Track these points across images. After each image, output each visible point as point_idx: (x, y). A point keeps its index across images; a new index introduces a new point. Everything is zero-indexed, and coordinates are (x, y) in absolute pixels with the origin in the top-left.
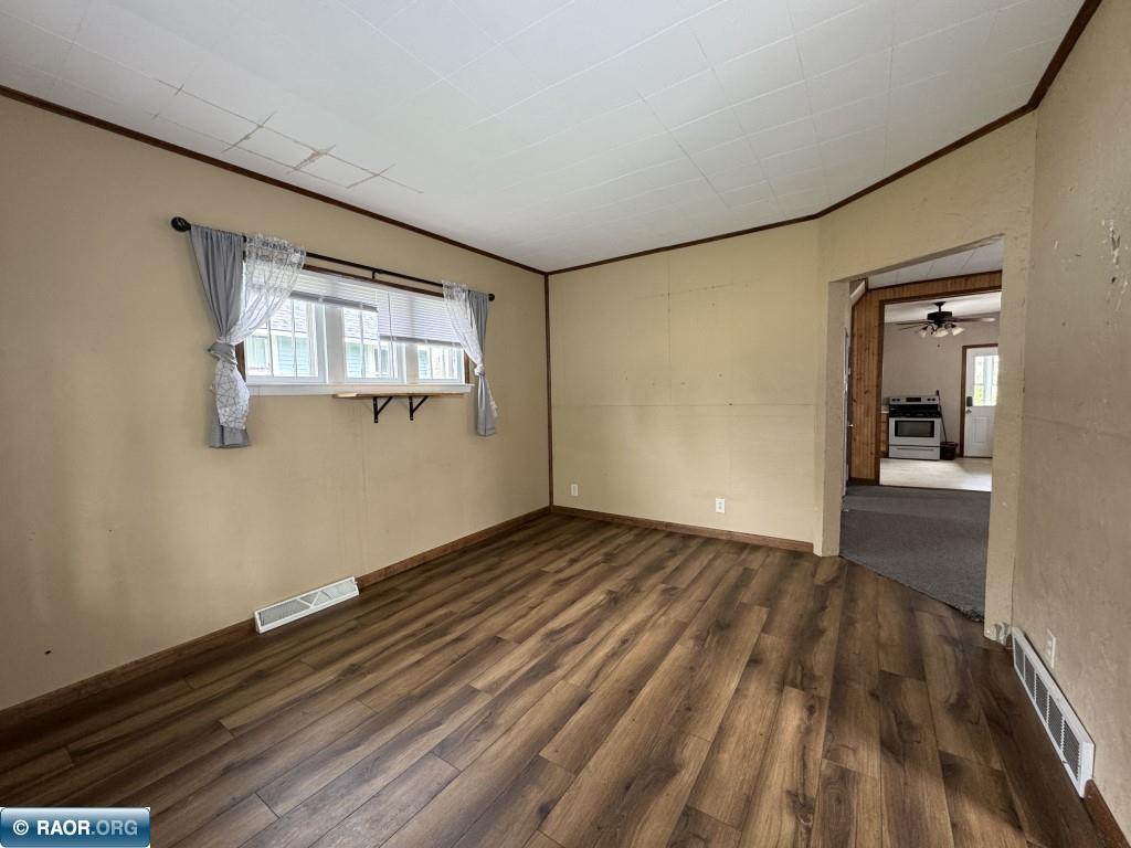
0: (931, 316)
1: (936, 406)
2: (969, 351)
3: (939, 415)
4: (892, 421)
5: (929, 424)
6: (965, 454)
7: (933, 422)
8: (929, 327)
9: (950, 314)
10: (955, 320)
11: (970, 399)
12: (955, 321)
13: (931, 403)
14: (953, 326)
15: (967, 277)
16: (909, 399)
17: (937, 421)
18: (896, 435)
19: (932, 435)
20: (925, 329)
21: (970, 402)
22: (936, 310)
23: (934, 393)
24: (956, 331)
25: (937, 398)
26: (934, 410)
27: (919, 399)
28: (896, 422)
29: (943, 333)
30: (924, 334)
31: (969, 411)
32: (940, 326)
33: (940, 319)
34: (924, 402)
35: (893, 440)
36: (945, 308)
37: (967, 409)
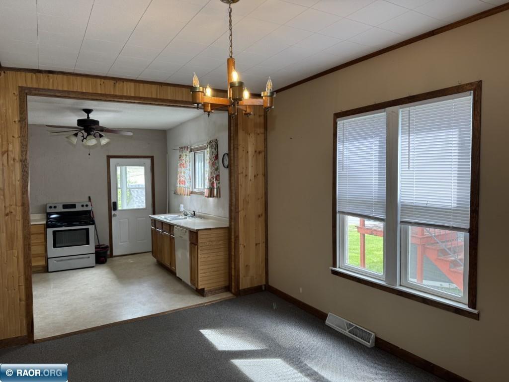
0: (80, 122)
1: (89, 212)
2: (112, 160)
3: (92, 222)
4: (50, 231)
5: (85, 231)
6: (114, 254)
7: (87, 230)
8: (80, 135)
9: (96, 122)
10: (103, 129)
11: (115, 204)
12: (102, 131)
13: (85, 209)
14: (101, 136)
15: (116, 80)
16: (65, 206)
17: (91, 228)
18: (55, 246)
19: (88, 243)
20: (76, 135)
21: (115, 206)
22: (84, 116)
23: (87, 199)
24: (104, 141)
25: (89, 204)
26: (87, 217)
27: (74, 206)
28: (54, 232)
29: (92, 142)
30: (75, 140)
31: (114, 215)
32: (89, 134)
33: (88, 126)
34: (79, 208)
35: (52, 252)
36: (92, 116)
37: (113, 212)
